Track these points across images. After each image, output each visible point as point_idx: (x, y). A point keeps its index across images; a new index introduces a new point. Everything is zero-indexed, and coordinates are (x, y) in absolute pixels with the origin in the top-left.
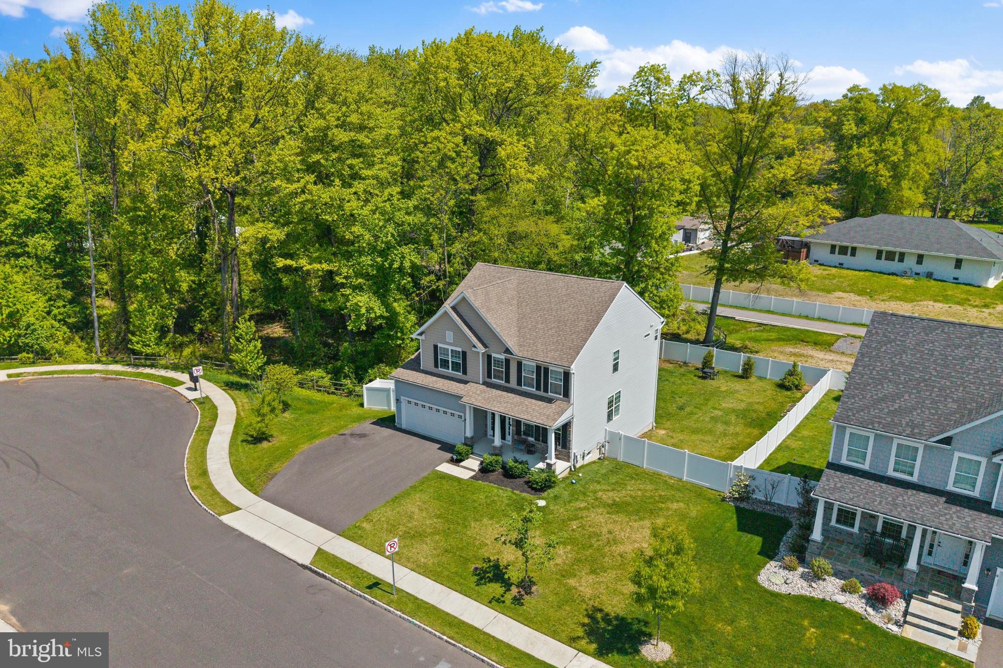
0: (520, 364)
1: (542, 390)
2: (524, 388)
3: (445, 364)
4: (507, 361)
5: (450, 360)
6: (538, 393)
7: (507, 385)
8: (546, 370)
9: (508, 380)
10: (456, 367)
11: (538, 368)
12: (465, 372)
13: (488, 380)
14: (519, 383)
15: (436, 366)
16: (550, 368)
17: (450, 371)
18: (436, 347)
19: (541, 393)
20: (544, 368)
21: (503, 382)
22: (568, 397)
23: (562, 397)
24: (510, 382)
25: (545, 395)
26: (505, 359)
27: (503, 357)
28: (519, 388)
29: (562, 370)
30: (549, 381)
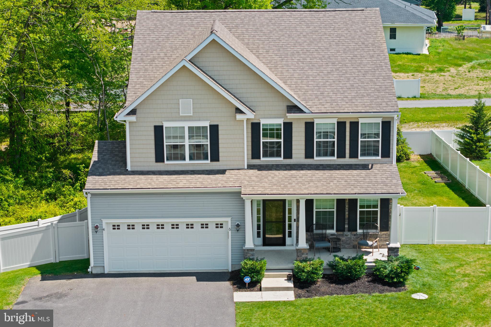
0: (309, 126)
1: (347, 155)
2: (317, 160)
3: (176, 152)
4: (288, 126)
5: (187, 143)
6: (342, 161)
7: (288, 161)
8: (355, 125)
9: (288, 155)
10: (198, 152)
11: (341, 125)
12: (215, 157)
13: (256, 162)
14: (309, 154)
15: (159, 158)
16: (361, 121)
17: (187, 161)
18: (159, 129)
19: (347, 160)
20: (351, 123)
21: (280, 160)
22: (389, 157)
23: (379, 158)
24: (294, 156)
25: (353, 161)
26: (284, 123)
27: (281, 121)
28: (309, 161)
29: (380, 121)
30: (360, 140)
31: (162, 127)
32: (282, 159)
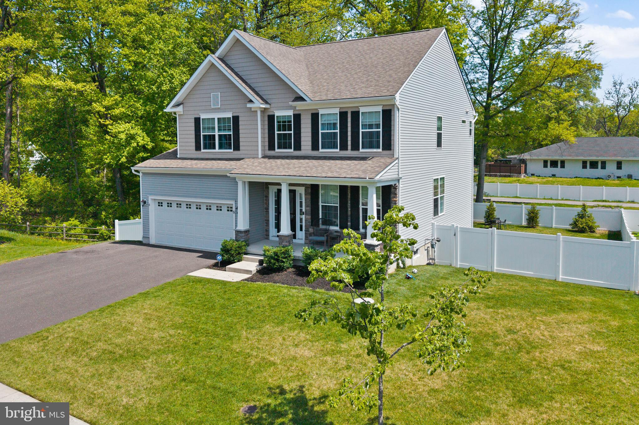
0: (315, 117)
1: (349, 147)
2: (322, 152)
3: (210, 142)
4: (297, 117)
5: (217, 133)
6: (344, 153)
7: (297, 153)
8: (356, 115)
9: (298, 147)
10: (225, 142)
11: (343, 115)
12: (237, 148)
13: (271, 153)
14: (315, 147)
15: (198, 148)
16: (362, 110)
17: (217, 150)
18: (197, 121)
19: (349, 153)
20: (352, 113)
22: (390, 149)
23: (380, 150)
24: (302, 148)
25: (355, 153)
26: (294, 114)
27: (290, 113)
28: (315, 153)
29: (380, 109)
30: (361, 130)
31: (199, 118)
32: (292, 150)
